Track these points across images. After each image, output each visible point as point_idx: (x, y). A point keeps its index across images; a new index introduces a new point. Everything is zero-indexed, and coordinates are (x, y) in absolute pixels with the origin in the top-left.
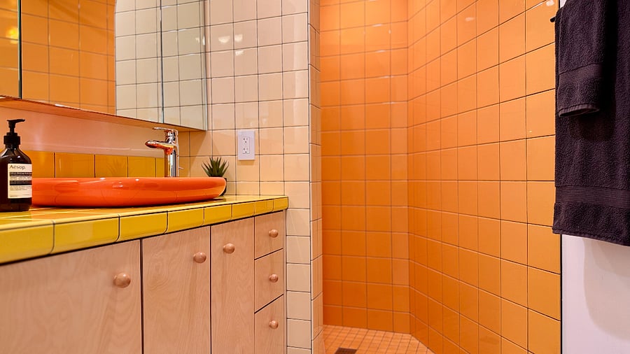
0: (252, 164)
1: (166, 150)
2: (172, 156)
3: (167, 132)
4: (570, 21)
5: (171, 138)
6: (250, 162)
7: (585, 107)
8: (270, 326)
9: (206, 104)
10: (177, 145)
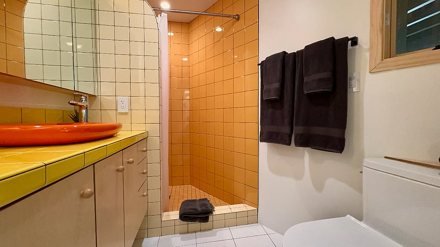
0: (127, 115)
1: (81, 107)
2: (84, 110)
3: (82, 96)
4: (268, 66)
5: (84, 99)
6: (126, 114)
7: (276, 97)
8: (144, 196)
9: (96, 81)
10: (88, 104)
